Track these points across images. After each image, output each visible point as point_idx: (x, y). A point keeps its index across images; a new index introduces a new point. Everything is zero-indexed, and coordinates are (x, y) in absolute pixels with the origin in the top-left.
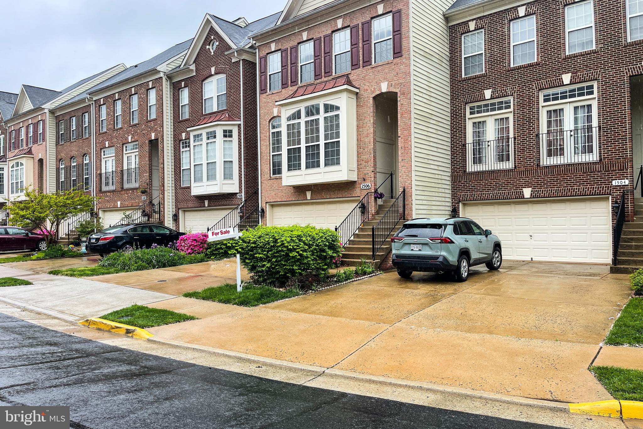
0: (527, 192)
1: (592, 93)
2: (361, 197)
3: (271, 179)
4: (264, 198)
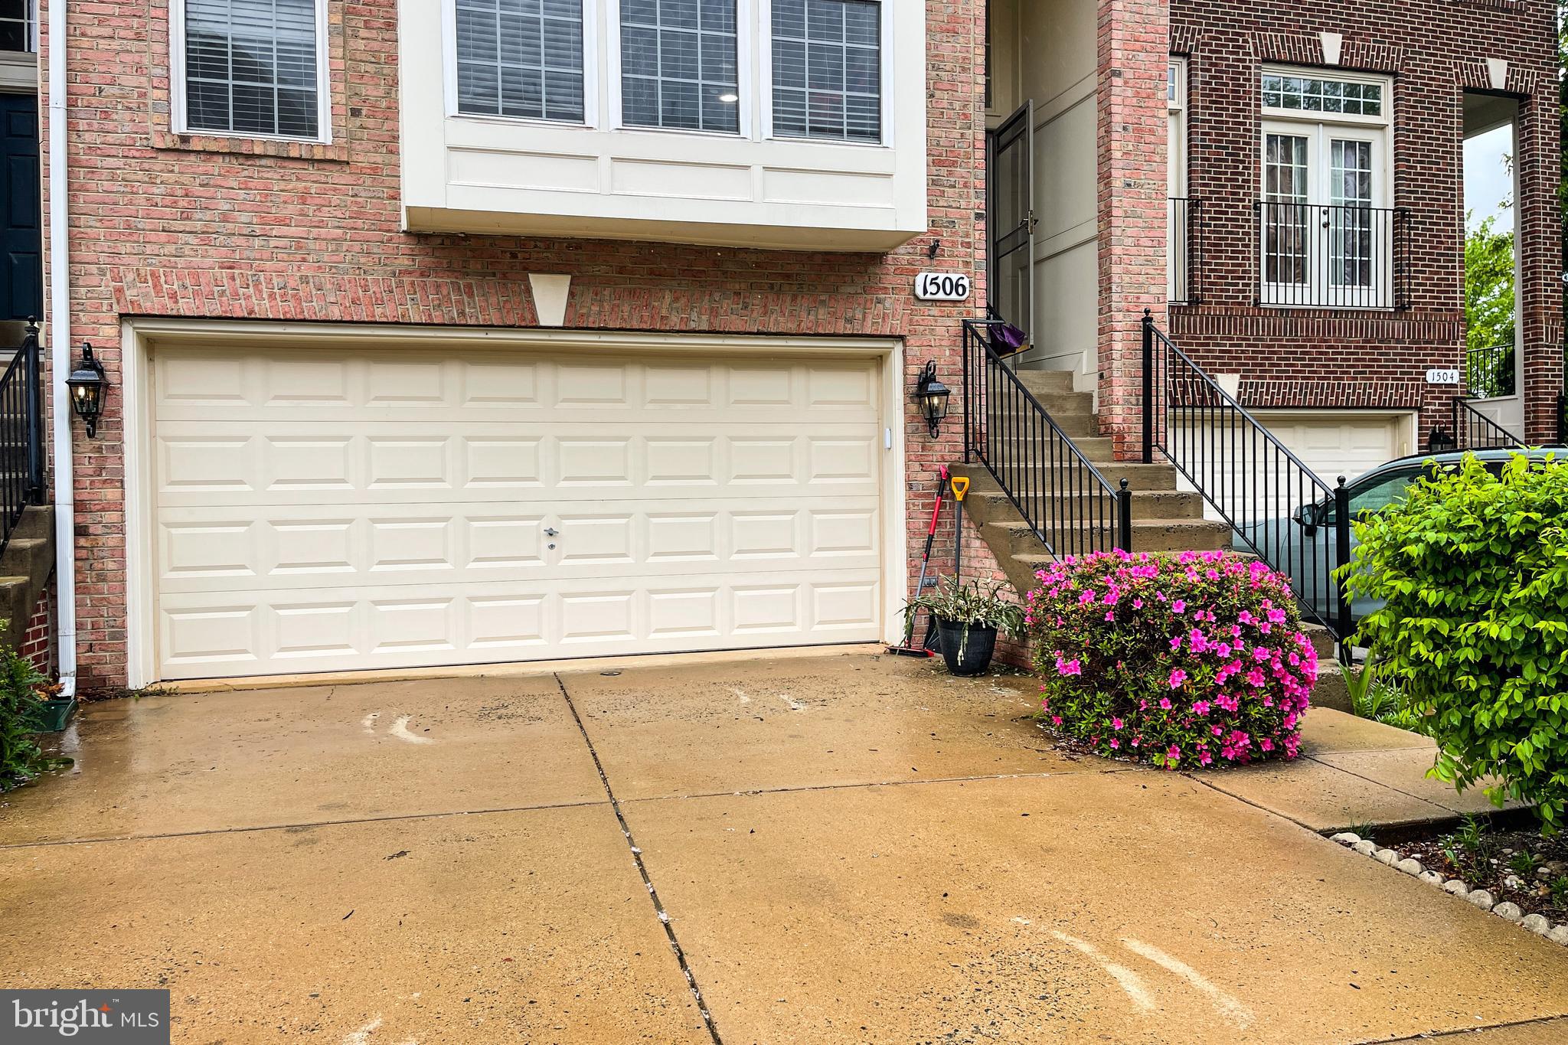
0: (1228, 384)
1: (1374, 109)
2: (912, 340)
3: (181, 148)
4: (107, 286)
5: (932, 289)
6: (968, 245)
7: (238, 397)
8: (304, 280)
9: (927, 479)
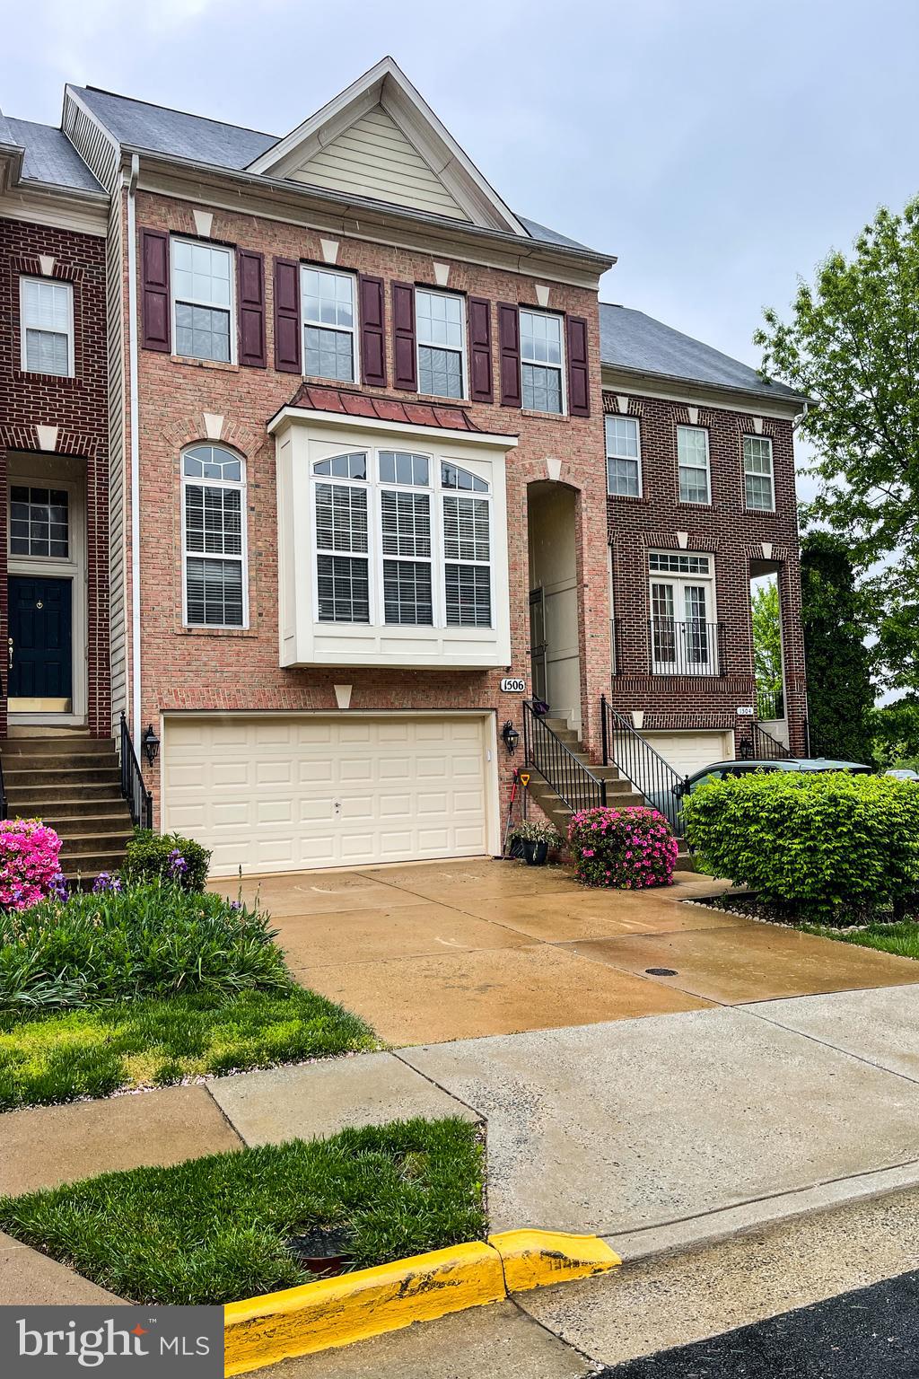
0: (638, 718)
1: (706, 570)
2: (500, 710)
3: (188, 634)
4: (155, 697)
5: (508, 686)
6: (523, 666)
7: (200, 745)
8: (238, 691)
9: (508, 775)
